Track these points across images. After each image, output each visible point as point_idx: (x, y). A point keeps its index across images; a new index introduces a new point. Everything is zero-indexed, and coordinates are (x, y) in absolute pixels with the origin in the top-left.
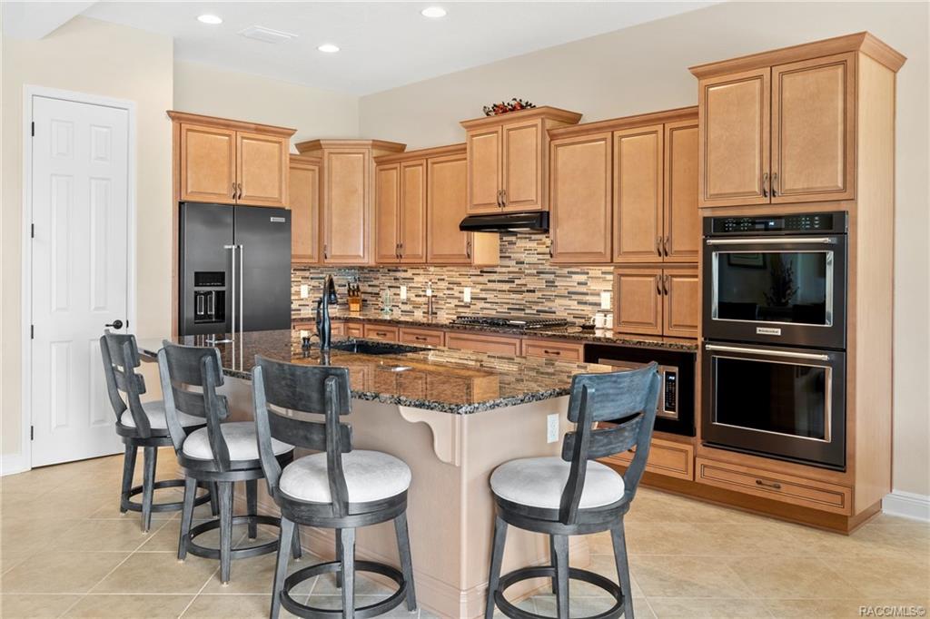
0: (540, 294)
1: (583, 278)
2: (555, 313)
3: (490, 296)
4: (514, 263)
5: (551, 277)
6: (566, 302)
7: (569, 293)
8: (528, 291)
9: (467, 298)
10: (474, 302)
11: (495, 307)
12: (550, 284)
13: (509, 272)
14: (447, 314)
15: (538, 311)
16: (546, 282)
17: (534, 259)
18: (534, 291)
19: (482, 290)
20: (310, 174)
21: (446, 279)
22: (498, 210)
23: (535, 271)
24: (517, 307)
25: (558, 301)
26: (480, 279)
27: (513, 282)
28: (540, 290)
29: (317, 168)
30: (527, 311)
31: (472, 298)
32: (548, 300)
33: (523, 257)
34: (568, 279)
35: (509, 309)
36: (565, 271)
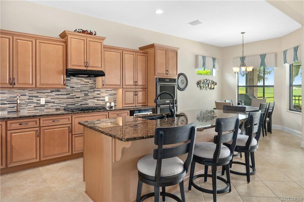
0: (81, 98)
1: (99, 92)
2: (88, 104)
3: (57, 101)
4: (69, 88)
5: (87, 92)
6: (93, 100)
7: (94, 97)
8: (76, 98)
9: (42, 103)
10: (46, 104)
11: (59, 105)
12: (86, 95)
13: (66, 91)
15: (81, 104)
16: (84, 94)
17: (79, 86)
18: (79, 98)
19: (51, 99)
22: (85, 68)
23: (80, 91)
24: (71, 104)
25: (89, 100)
26: (50, 94)
27: (69, 95)
28: (82, 97)
30: (76, 105)
31: (45, 102)
32: (86, 100)
33: (74, 85)
34: (93, 93)
35: (67, 105)
36: (92, 90)
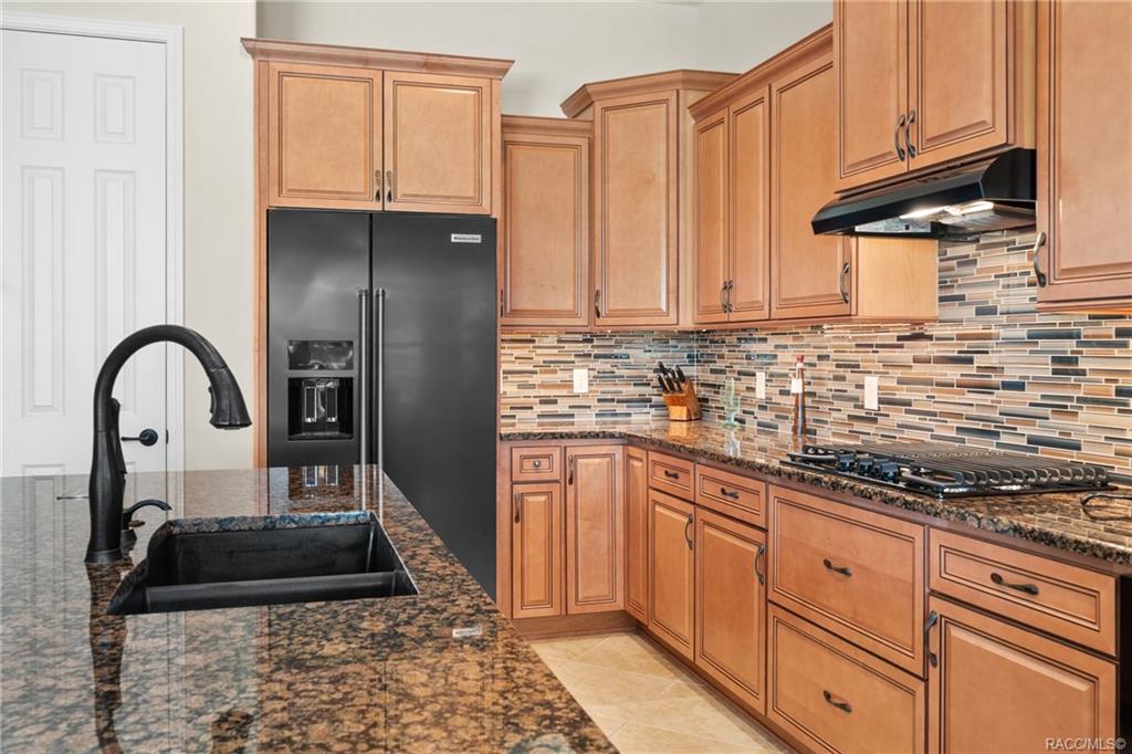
0: (1033, 394)
2: (1078, 448)
3: (917, 396)
4: (970, 312)
5: (1069, 346)
6: (1111, 418)
7: (1119, 392)
8: (1007, 386)
9: (871, 402)
10: (885, 409)
11: (928, 423)
12: (1065, 366)
13: (961, 337)
14: (834, 434)
15: (1032, 440)
16: (1055, 360)
19: (901, 382)
20: (570, 155)
21: (833, 356)
22: (901, 168)
23: (1023, 333)
24: (980, 425)
25: (1087, 415)
26: (896, 355)
27: (971, 361)
28: (1039, 382)
29: (584, 143)
30: (1004, 439)
31: (881, 401)
32: (1060, 410)
33: (994, 295)
34: (1117, 352)
35: (959, 429)
36: (1109, 328)
